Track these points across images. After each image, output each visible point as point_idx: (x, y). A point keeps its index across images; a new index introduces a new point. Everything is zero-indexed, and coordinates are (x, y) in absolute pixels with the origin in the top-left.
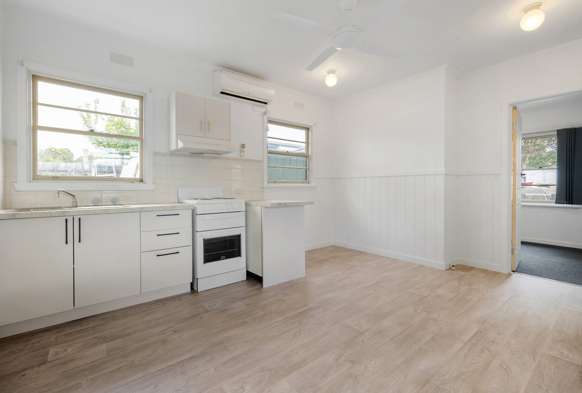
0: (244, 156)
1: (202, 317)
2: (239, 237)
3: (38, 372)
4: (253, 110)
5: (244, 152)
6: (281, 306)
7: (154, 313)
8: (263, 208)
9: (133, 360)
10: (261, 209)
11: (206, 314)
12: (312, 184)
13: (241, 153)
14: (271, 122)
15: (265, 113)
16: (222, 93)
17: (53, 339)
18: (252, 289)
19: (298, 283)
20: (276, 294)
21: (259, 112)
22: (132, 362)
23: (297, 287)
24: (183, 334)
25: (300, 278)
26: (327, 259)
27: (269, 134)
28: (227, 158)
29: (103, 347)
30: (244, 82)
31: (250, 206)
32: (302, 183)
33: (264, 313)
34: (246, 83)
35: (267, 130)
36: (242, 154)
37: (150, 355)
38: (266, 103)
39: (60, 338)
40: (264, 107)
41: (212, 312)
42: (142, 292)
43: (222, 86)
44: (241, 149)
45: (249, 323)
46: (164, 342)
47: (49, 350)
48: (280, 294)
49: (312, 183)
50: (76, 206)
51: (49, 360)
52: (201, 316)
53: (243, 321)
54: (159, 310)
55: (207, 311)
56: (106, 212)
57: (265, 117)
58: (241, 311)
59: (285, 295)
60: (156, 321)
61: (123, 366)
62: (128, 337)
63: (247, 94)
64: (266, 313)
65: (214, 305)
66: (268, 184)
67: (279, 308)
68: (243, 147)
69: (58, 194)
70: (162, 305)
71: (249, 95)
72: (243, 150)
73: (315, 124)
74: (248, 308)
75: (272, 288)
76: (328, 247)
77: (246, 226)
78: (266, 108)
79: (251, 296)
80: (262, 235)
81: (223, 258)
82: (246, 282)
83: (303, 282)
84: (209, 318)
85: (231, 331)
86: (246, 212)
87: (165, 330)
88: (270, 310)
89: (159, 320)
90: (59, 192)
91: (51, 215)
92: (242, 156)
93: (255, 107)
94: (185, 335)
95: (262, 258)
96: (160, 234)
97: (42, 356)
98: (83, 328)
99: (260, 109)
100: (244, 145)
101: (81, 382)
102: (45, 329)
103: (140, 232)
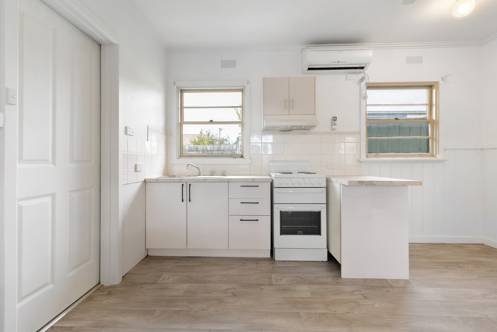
0: (336, 129)
1: (262, 289)
2: (318, 214)
3: (148, 289)
4: (347, 79)
5: (335, 125)
6: (352, 312)
7: (232, 269)
8: (341, 185)
9: (192, 308)
10: (340, 186)
11: (268, 287)
12: (439, 157)
13: (332, 126)
14: (370, 87)
15: (362, 79)
16: (309, 69)
17: (170, 267)
18: (328, 274)
19: (392, 287)
20: (354, 292)
21: (355, 80)
22: (190, 310)
23: (388, 291)
24: (238, 300)
25: (399, 280)
26: (459, 263)
27: (369, 101)
28: (317, 133)
29: (186, 286)
30: (333, 51)
31: (331, 182)
32: (420, 156)
33: (325, 311)
34: (335, 51)
35: (365, 98)
36: (334, 127)
37: (204, 310)
38: (362, 68)
39: (174, 267)
40: (361, 73)
41: (274, 287)
42: (229, 248)
43: (309, 62)
44: (333, 122)
45: (301, 318)
46: (221, 301)
47: (163, 274)
48: (359, 293)
49: (437, 156)
50: (200, 175)
51: (158, 282)
52: (263, 287)
53: (297, 311)
54: (237, 268)
55: (271, 284)
56: (205, 181)
57: (363, 84)
58: (302, 298)
59: (365, 297)
60: (229, 278)
61: (184, 310)
62: (203, 285)
63: (337, 63)
64: (326, 313)
65: (280, 279)
66: (366, 158)
67: (348, 313)
68: (335, 120)
69: (188, 166)
70: (242, 263)
71: (340, 63)
72: (334, 123)
73: (443, 79)
74: (311, 297)
75: (353, 282)
76: (470, 244)
77: (327, 204)
78: (364, 73)
79: (322, 283)
80: (340, 216)
81: (300, 233)
82: (327, 264)
83: (402, 287)
84: (268, 293)
85: (278, 319)
86: (327, 188)
87: (229, 289)
88: (335, 311)
89: (231, 278)
90: (188, 165)
91: (174, 181)
92: (334, 130)
93: (349, 76)
94: (238, 303)
95: (340, 243)
96: (243, 202)
97: (158, 277)
98: (189, 265)
99: (356, 76)
100: (336, 117)
101: (157, 310)
102: (171, 257)
103: (228, 199)
